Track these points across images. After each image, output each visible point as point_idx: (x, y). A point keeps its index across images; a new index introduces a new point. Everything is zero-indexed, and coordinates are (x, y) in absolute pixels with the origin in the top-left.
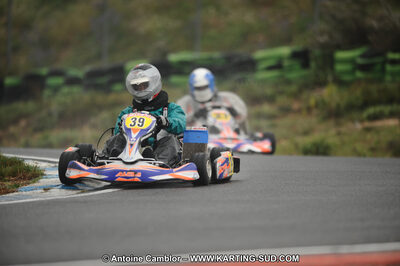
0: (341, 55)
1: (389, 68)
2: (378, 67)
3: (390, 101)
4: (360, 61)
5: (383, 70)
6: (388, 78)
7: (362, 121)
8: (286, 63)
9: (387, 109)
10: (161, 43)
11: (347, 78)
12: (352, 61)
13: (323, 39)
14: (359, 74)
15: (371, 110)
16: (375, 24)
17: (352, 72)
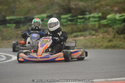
0: (63, 16)
1: (79, 20)
2: (75, 20)
3: (80, 31)
4: (69, 18)
5: (77, 21)
6: (78, 24)
7: (72, 38)
8: (45, 19)
9: (79, 34)
10: (3, 13)
11: (65, 24)
12: (67, 18)
13: (57, 11)
14: (69, 23)
15: (75, 34)
16: (74, 7)
17: (67, 22)
